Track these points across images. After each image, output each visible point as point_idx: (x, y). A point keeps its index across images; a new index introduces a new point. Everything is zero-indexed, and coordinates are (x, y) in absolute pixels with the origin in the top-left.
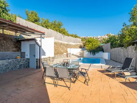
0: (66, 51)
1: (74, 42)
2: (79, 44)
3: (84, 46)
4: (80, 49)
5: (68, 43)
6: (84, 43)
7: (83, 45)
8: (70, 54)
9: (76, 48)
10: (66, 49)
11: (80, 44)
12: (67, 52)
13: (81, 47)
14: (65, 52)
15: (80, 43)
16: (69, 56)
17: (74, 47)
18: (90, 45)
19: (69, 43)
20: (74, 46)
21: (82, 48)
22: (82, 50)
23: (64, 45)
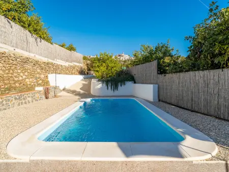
0: (43, 80)
1: (67, 61)
2: (78, 64)
3: (89, 70)
4: (81, 77)
5: (50, 61)
6: (87, 64)
7: (86, 67)
8: (56, 88)
9: (72, 74)
10: (42, 76)
11: (81, 65)
12: (46, 83)
13: (82, 72)
14: (39, 85)
15: (79, 62)
16: (51, 94)
17: (68, 71)
18: (103, 69)
19: (54, 62)
20: (67, 68)
21: (84, 74)
22: (84, 79)
23: (36, 63)
